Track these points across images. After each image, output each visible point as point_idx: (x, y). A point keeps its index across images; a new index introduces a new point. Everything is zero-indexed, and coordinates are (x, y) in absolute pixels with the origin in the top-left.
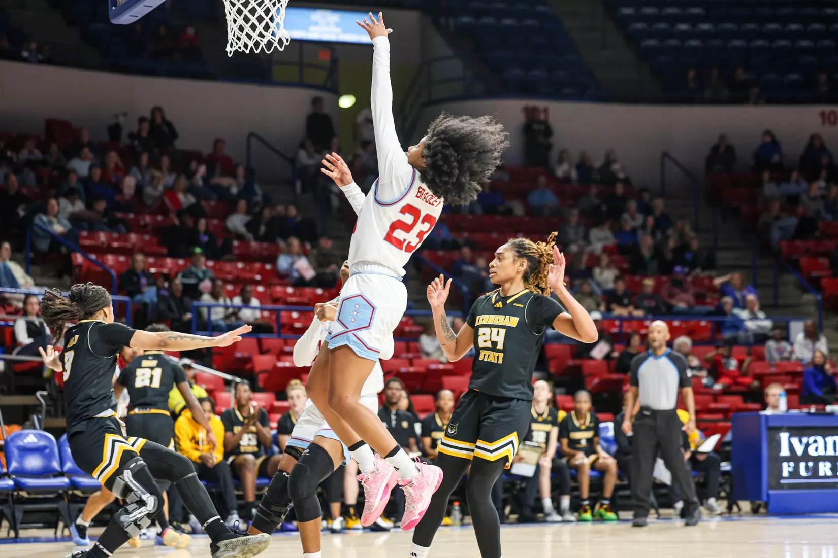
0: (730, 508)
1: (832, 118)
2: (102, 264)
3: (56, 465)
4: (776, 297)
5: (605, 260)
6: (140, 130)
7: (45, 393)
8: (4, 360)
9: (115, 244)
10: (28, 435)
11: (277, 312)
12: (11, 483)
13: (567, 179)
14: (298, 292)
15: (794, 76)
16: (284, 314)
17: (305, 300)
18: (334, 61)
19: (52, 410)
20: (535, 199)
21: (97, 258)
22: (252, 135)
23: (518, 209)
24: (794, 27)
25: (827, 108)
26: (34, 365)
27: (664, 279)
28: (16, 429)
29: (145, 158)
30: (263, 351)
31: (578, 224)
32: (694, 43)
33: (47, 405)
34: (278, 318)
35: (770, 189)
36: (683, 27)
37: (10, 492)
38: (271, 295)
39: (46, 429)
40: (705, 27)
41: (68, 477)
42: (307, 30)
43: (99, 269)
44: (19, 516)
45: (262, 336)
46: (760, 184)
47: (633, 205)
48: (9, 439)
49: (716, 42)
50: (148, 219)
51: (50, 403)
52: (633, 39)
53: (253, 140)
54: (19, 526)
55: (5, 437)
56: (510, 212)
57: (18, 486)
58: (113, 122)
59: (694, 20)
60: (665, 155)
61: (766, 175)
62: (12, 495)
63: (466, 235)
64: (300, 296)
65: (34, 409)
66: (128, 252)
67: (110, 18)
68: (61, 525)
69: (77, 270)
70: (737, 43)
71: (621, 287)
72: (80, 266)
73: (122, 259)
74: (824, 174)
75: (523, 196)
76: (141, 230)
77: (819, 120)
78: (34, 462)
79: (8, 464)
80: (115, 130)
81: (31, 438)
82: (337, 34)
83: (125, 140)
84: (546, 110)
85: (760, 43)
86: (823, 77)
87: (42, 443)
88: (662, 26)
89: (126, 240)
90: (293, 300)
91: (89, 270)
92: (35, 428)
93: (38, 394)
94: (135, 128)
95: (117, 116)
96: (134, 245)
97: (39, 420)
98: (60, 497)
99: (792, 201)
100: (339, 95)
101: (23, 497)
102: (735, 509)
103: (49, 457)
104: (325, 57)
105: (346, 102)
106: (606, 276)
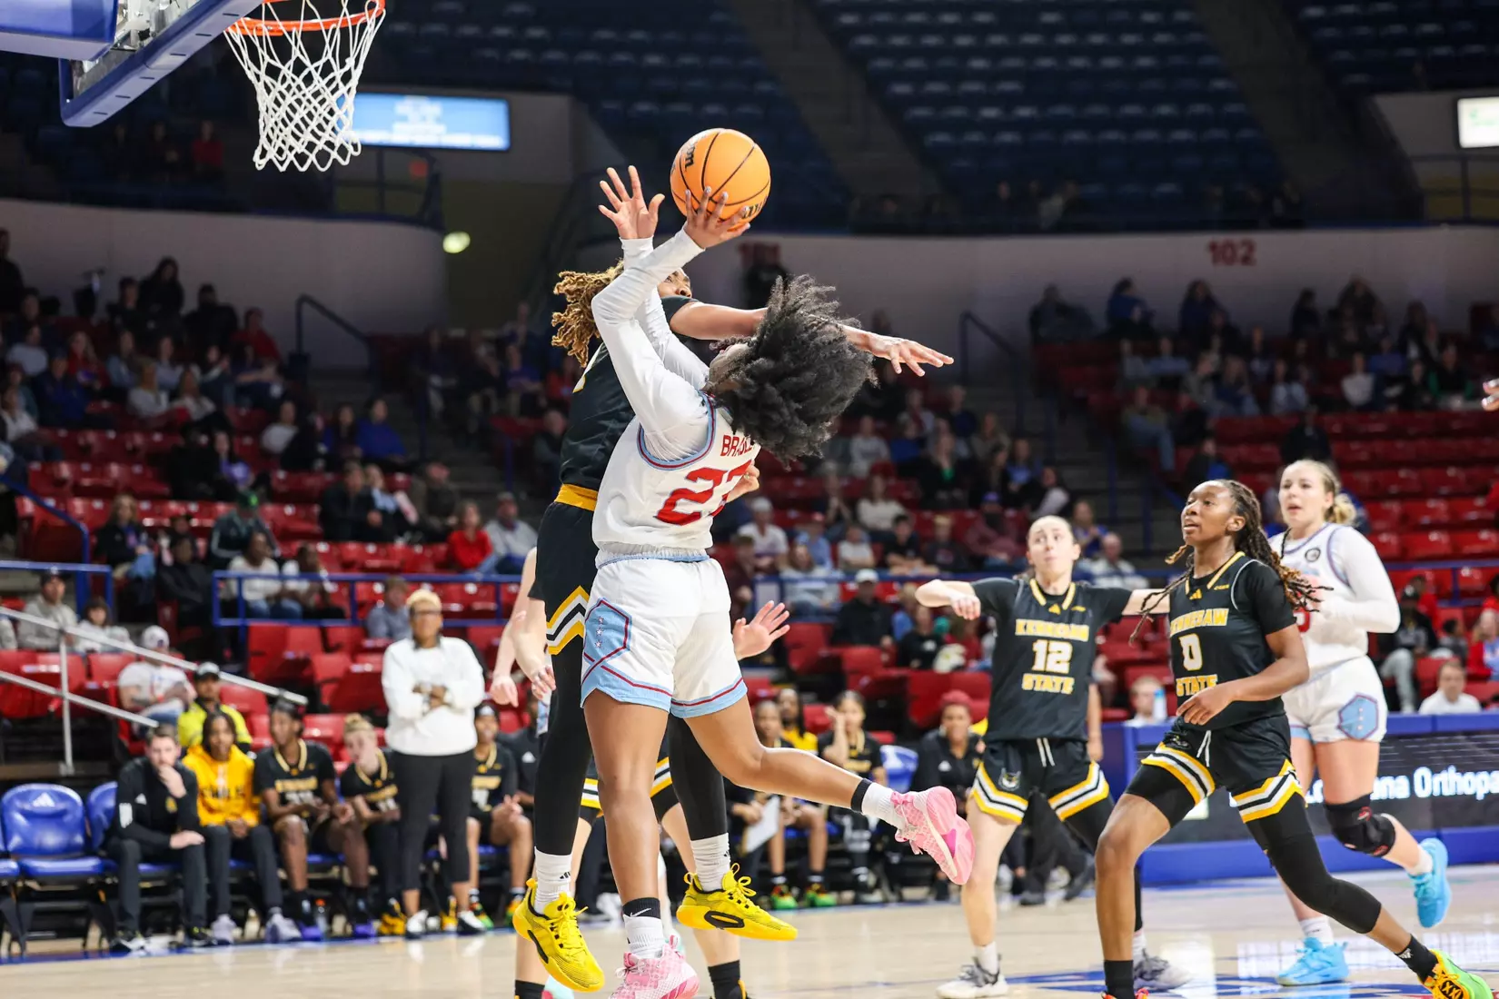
1: (1229, 253)
2: (66, 514)
4: (1148, 537)
5: (879, 484)
6: (123, 297)
9: (86, 482)
11: (350, 584)
14: (383, 551)
15: (1167, 188)
16: (360, 587)
17: (395, 563)
18: (435, 179)
21: (58, 503)
22: (304, 299)
24: (1165, 110)
25: (1220, 238)
27: (970, 514)
29: (127, 341)
30: (328, 648)
32: (1008, 137)
34: (352, 593)
35: (1134, 366)
36: (990, 113)
38: (340, 557)
40: (1024, 112)
42: (390, 130)
43: (60, 522)
45: (327, 623)
47: (916, 397)
49: (1043, 136)
50: (138, 439)
52: (912, 133)
53: (307, 308)
58: (82, 284)
59: (1008, 101)
60: (967, 316)
61: (1126, 346)
64: (387, 557)
66: (108, 493)
67: (62, 115)
69: (26, 525)
70: (1078, 136)
71: (904, 531)
72: (30, 519)
73: (98, 504)
74: (1217, 342)
76: (128, 457)
77: (1208, 256)
80: (86, 298)
82: (438, 135)
83: (100, 314)
84: (775, 250)
85: (1112, 135)
88: (958, 112)
89: (104, 474)
90: (376, 563)
91: (44, 525)
94: (113, 295)
95: (88, 275)
96: (116, 482)
99: (1170, 386)
100: (444, 231)
104: (418, 172)
105: (455, 243)
106: (880, 513)
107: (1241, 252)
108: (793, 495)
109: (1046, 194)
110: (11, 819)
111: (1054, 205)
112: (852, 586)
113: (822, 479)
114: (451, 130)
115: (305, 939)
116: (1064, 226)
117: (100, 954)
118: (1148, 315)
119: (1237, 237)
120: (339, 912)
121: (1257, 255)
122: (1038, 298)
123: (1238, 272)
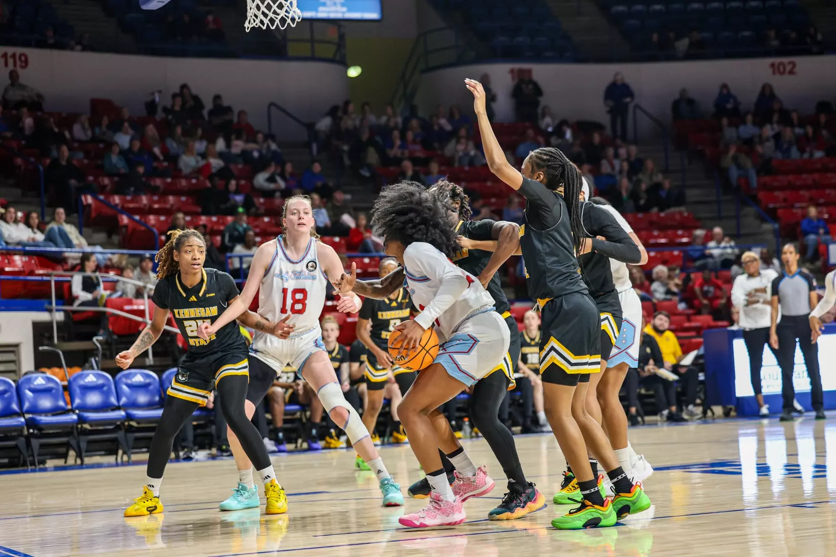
0: (705, 413)
1: (782, 69)
2: (145, 224)
3: (113, 400)
4: (738, 226)
6: (173, 105)
7: (100, 338)
8: (65, 311)
9: (156, 206)
10: (88, 375)
12: (75, 417)
15: (747, 33)
18: (342, 37)
19: (108, 353)
20: (523, 150)
21: (141, 218)
22: (272, 104)
25: (777, 60)
26: (90, 314)
28: (77, 371)
29: (179, 130)
32: (658, 7)
33: (103, 349)
35: (730, 133)
37: (75, 425)
39: (103, 370)
41: (125, 410)
42: (317, 11)
43: (143, 228)
44: (83, 445)
46: (720, 129)
47: (610, 152)
48: (72, 379)
49: (677, 6)
50: (184, 183)
51: (105, 347)
52: (605, 6)
53: (273, 109)
54: (84, 454)
55: (68, 378)
57: (82, 420)
58: (149, 99)
60: (636, 106)
61: (725, 121)
62: (77, 428)
65: (92, 352)
66: (168, 212)
67: (140, 3)
68: (120, 452)
69: (124, 230)
70: (695, 6)
72: (126, 226)
73: (162, 218)
74: (776, 117)
76: (178, 193)
77: (770, 71)
78: (94, 399)
79: (72, 401)
80: (151, 106)
81: (91, 378)
82: (343, 13)
83: (160, 115)
84: (529, 71)
85: (715, 5)
86: (772, 34)
87: (101, 382)
89: (166, 202)
91: (134, 230)
92: (92, 368)
93: (95, 339)
94: (168, 103)
95: (152, 94)
96: (172, 206)
97: (96, 362)
98: (118, 428)
100: (347, 66)
101: (86, 429)
102: (709, 413)
103: (107, 394)
104: (332, 34)
105: (354, 72)
107: (788, 68)
109: (679, 37)
110: (121, 388)
111: (683, 44)
114: (350, 10)
115: (280, 451)
116: (689, 56)
118: (737, 103)
119: (786, 60)
120: (300, 437)
121: (797, 69)
122: (677, 96)
123: (787, 78)
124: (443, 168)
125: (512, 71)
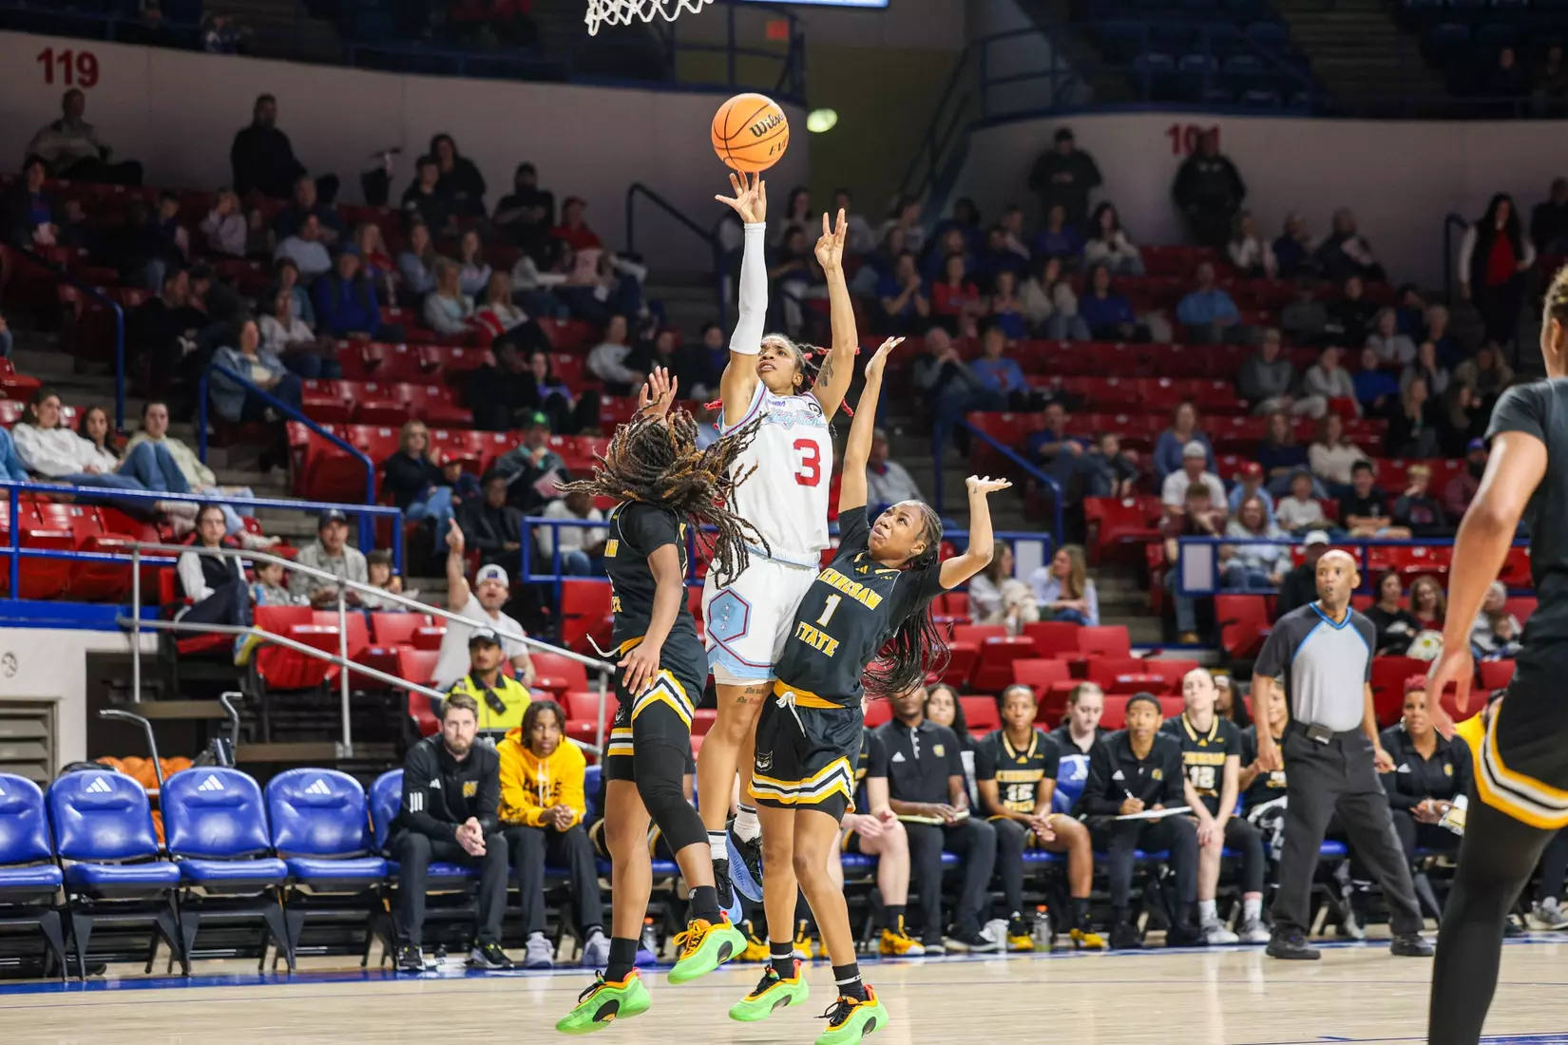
2: (346, 444)
3: (260, 834)
5: (1335, 424)
7: (239, 695)
8: (158, 630)
9: (372, 405)
10: (206, 777)
12: (174, 869)
13: (1256, 269)
18: (797, 43)
19: (252, 727)
20: (1192, 308)
21: (336, 431)
22: (636, 187)
23: (1161, 330)
26: (217, 639)
27: (1451, 464)
28: (182, 766)
29: (423, 236)
31: (1280, 358)
33: (241, 719)
37: (173, 888)
39: (239, 766)
41: (284, 860)
43: (340, 453)
44: (190, 933)
47: (1389, 319)
48: (169, 783)
50: (435, 354)
51: (247, 714)
53: (638, 196)
54: (190, 953)
55: (162, 783)
56: (1143, 335)
57: (189, 876)
58: (371, 166)
60: (1452, 219)
62: (177, 893)
63: (1056, 380)
65: (218, 725)
66: (396, 419)
68: (271, 951)
69: (298, 455)
71: (1366, 481)
72: (303, 447)
73: (385, 432)
75: (1168, 303)
76: (421, 376)
78: (217, 830)
79: (168, 834)
80: (376, 182)
81: (212, 783)
84: (1215, 132)
87: (234, 792)
89: (393, 396)
91: (321, 456)
92: (218, 764)
93: (224, 696)
95: (380, 155)
96: (408, 404)
97: (225, 745)
98: (268, 897)
100: (808, 108)
101: (197, 897)
103: (247, 820)
104: (777, 34)
105: (821, 122)
106: (1337, 460)
108: (1230, 436)
110: (279, 807)
112: (1300, 550)
113: (1267, 418)
117: (383, 975)
122: (1545, 196)
124: (1012, 344)
125: (1174, 131)
